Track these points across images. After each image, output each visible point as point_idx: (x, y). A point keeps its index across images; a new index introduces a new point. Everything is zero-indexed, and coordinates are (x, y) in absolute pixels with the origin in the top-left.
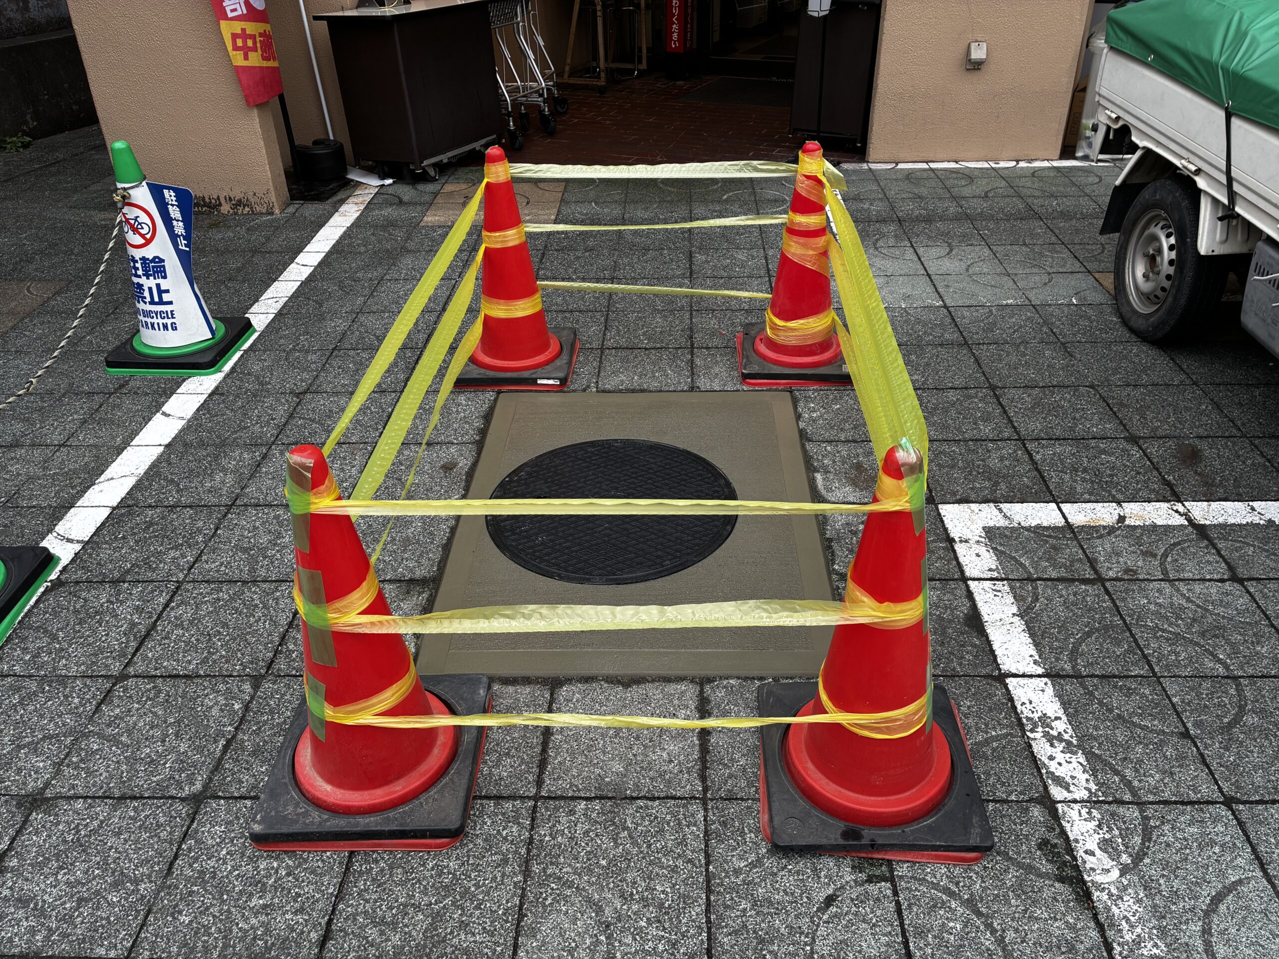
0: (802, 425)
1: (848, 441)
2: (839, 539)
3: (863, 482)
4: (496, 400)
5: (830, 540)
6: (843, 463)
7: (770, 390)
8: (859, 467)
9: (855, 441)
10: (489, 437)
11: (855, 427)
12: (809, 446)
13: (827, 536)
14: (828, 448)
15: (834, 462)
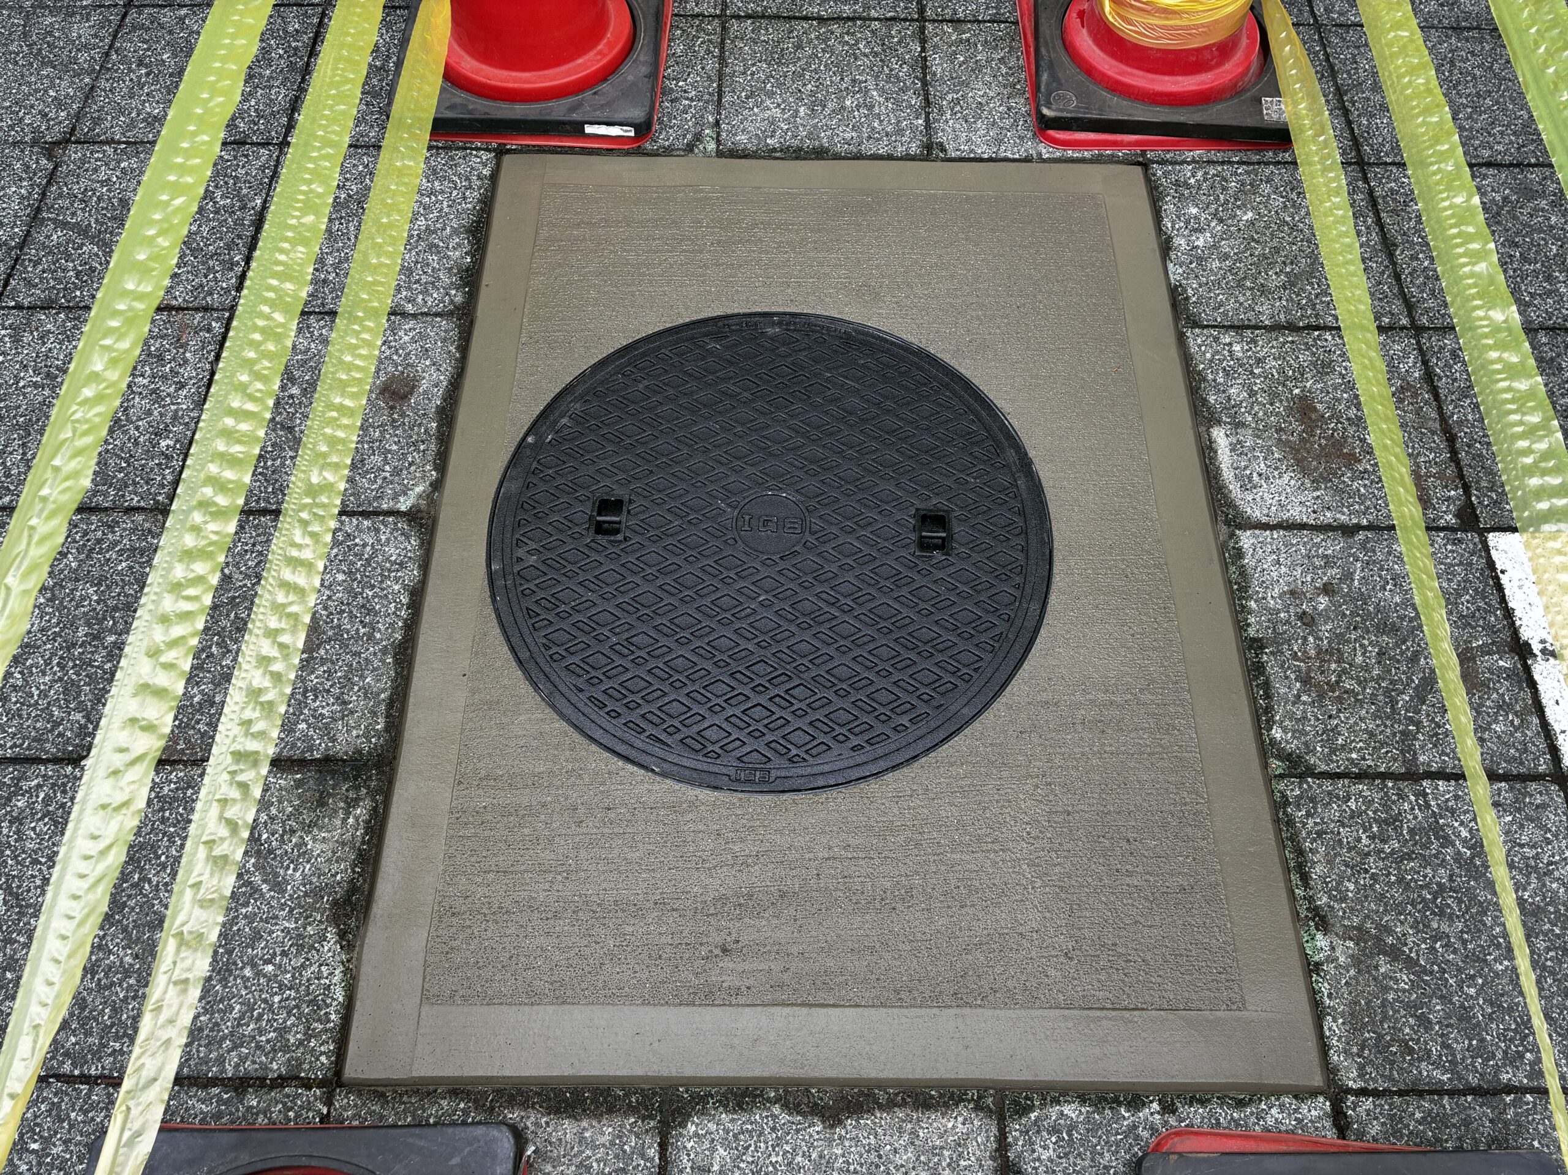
0: (1176, 272)
1: (1276, 327)
2: (1278, 640)
3: (1318, 458)
4: (494, 177)
5: (1256, 645)
6: (1273, 396)
7: (1096, 160)
8: (1304, 408)
9: (1292, 328)
10: (484, 294)
11: (1292, 282)
12: (1196, 340)
13: (1252, 632)
14: (1237, 348)
15: (1252, 393)
